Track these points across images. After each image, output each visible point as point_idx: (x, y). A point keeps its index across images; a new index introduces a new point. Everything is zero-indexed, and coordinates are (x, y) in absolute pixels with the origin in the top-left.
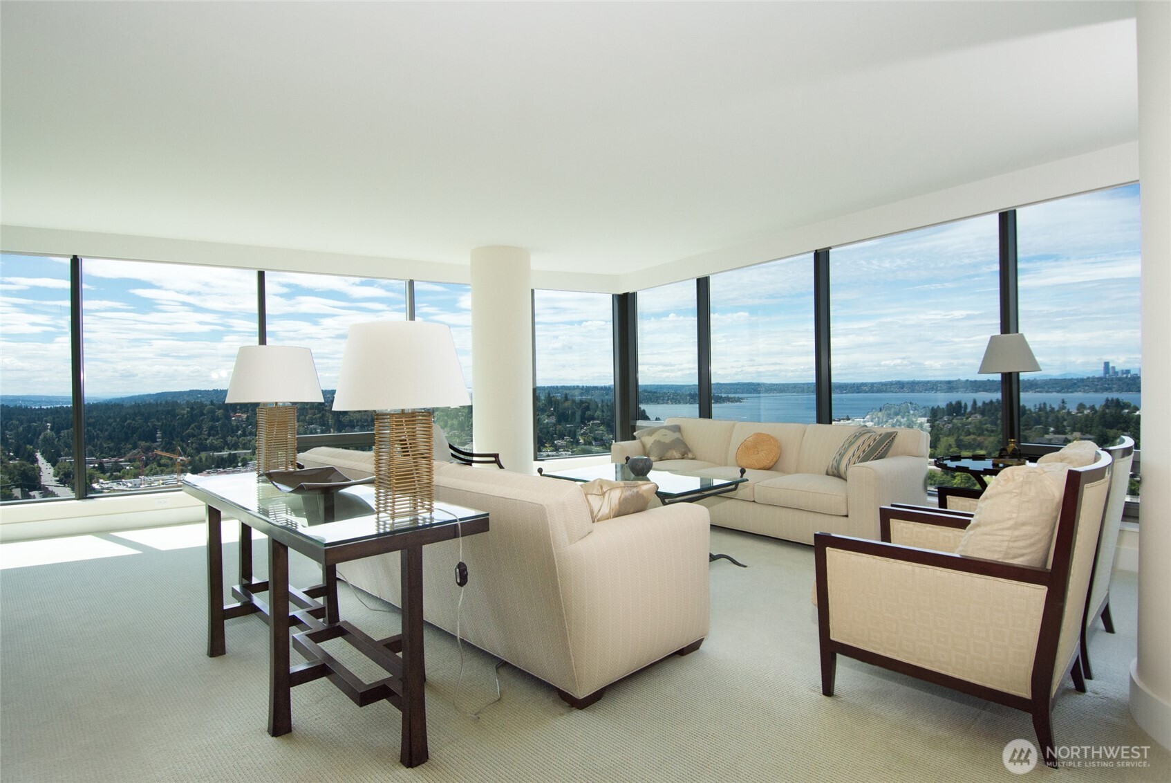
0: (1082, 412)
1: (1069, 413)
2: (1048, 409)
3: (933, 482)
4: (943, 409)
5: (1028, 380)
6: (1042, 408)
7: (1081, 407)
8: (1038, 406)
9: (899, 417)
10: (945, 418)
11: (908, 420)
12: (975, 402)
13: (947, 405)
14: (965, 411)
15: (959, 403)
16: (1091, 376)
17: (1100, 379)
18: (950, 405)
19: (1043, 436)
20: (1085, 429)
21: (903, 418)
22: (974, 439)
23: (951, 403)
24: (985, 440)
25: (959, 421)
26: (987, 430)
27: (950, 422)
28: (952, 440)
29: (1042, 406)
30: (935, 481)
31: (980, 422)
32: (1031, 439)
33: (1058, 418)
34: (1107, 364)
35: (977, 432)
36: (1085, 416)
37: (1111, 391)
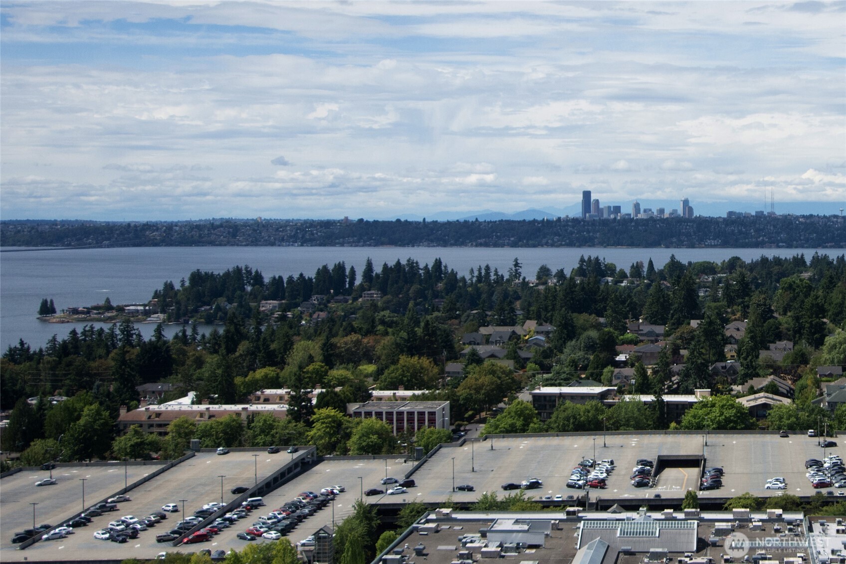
0: (545, 283)
1: (525, 284)
2: (493, 277)
3: (269, 439)
4: (310, 279)
5: (466, 222)
6: (484, 276)
7: (544, 272)
8: (476, 273)
9: (222, 301)
10: (314, 299)
11: (240, 305)
12: (369, 266)
13: (319, 272)
14: (352, 282)
15: (340, 268)
16: (563, 216)
17: (575, 221)
18: (323, 272)
19: (477, 330)
20: (543, 314)
21: (230, 301)
22: (357, 343)
23: (325, 267)
24: (378, 342)
25: (342, 306)
26: (383, 322)
28: (315, 347)
29: (483, 272)
30: (273, 436)
31: (374, 307)
32: (456, 337)
33: (506, 295)
34: (587, 195)
35: (365, 327)
36: (548, 289)
37: (593, 245)
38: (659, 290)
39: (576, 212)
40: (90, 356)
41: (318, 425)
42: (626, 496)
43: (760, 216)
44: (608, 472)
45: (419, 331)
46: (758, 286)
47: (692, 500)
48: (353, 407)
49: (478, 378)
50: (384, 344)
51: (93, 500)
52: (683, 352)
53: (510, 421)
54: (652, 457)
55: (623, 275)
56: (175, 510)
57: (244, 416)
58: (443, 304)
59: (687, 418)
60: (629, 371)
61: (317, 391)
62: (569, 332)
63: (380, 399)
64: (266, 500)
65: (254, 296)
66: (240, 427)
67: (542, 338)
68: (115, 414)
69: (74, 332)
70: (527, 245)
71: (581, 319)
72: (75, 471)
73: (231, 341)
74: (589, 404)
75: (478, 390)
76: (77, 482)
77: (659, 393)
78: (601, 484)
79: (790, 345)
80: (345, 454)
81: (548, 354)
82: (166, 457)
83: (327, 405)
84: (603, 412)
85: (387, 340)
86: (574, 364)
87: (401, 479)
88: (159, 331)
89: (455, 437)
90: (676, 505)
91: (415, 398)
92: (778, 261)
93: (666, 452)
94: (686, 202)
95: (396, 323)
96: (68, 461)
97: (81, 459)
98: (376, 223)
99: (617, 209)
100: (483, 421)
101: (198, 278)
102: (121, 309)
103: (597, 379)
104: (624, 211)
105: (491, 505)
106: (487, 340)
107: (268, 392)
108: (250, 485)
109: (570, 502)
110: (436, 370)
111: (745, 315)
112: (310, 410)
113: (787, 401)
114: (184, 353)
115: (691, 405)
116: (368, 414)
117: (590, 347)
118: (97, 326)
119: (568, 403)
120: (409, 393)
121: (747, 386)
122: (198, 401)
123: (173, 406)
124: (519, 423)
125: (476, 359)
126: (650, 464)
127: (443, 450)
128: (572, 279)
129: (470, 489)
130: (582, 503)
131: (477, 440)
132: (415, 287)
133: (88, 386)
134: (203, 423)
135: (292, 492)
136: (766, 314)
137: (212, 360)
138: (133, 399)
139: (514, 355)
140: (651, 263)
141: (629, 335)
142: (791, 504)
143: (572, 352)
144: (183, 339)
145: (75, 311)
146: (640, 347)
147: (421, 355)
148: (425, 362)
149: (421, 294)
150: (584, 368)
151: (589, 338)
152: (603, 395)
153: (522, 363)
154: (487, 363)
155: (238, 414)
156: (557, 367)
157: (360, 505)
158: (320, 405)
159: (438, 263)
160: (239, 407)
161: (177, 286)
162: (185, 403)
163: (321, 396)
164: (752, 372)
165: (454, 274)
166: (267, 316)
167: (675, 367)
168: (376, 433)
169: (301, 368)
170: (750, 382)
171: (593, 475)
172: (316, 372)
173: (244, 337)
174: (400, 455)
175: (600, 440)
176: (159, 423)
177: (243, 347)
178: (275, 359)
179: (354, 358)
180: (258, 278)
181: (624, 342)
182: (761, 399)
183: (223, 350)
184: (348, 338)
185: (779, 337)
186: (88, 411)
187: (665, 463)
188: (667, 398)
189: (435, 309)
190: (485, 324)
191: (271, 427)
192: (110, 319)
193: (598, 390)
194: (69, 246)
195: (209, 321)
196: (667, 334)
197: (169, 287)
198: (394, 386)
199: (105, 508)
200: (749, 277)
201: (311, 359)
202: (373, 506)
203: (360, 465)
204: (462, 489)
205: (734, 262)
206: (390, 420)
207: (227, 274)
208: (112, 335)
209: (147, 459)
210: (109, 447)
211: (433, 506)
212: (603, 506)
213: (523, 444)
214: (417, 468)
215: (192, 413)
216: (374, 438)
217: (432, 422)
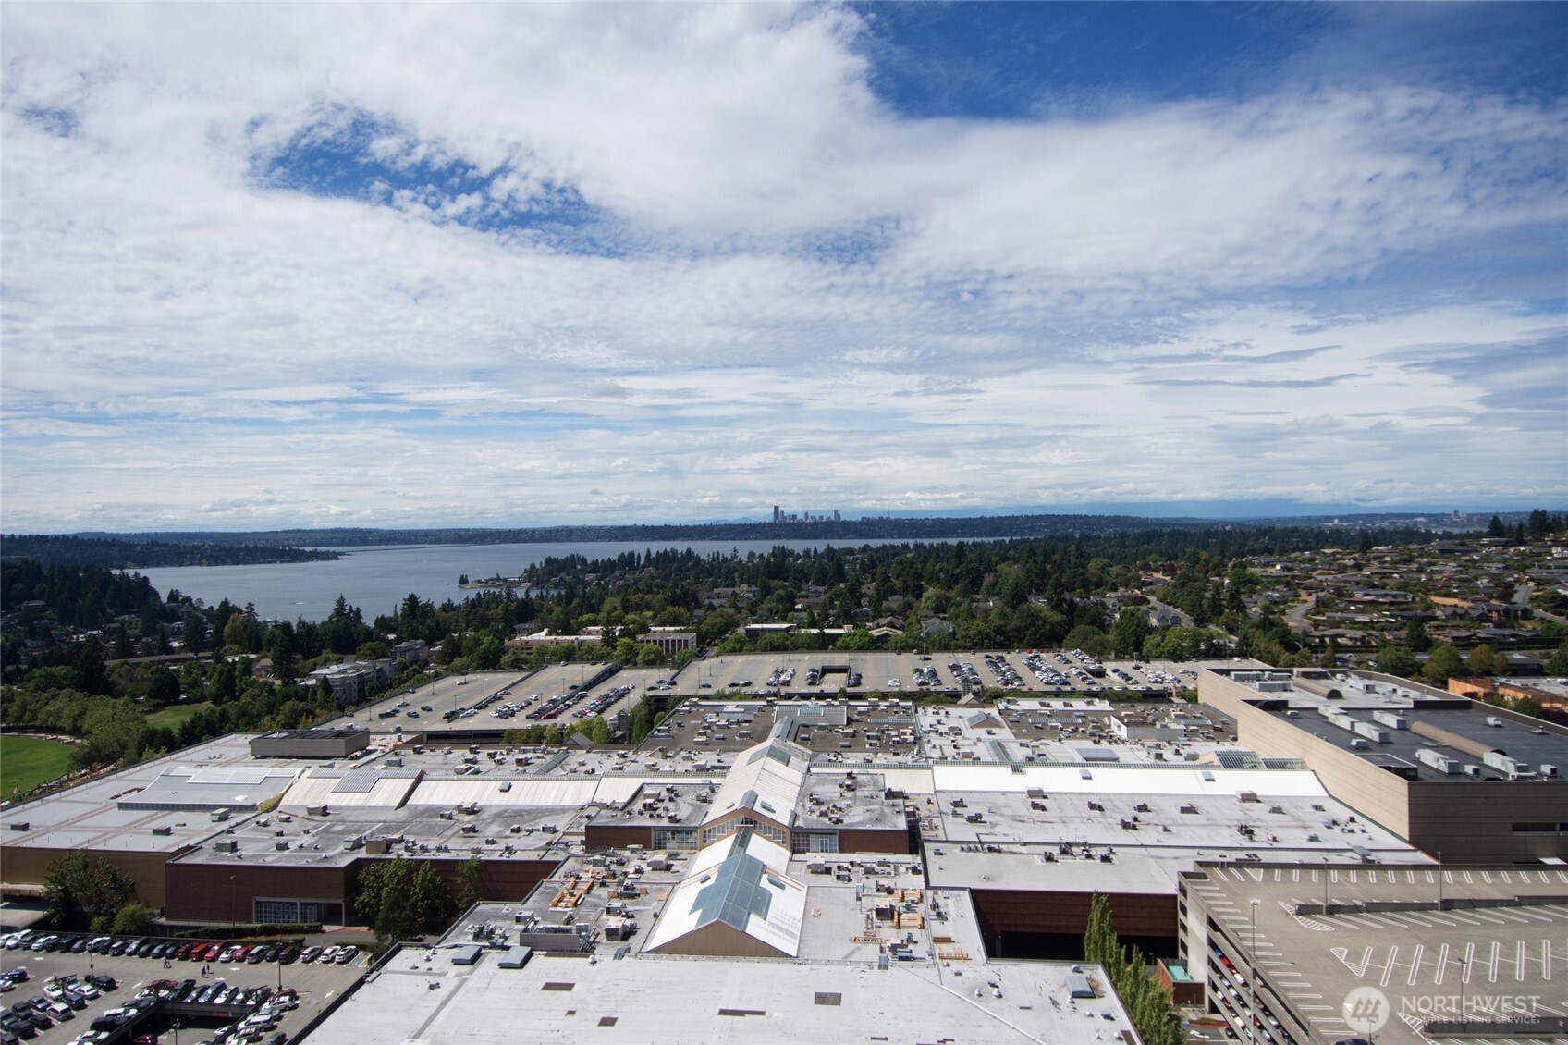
0: (752, 561)
1: (740, 562)
2: (721, 559)
3: (590, 656)
4: (614, 561)
5: (705, 525)
6: (716, 558)
7: (752, 555)
8: (711, 556)
9: (563, 575)
10: (617, 573)
11: (574, 577)
12: (649, 552)
13: (619, 557)
14: (638, 562)
15: (632, 554)
16: (762, 521)
17: (770, 524)
18: (622, 556)
19: (712, 590)
20: (751, 580)
21: (568, 574)
22: (642, 598)
24: (654, 598)
25: (632, 576)
26: (656, 586)
27: (622, 577)
28: (617, 601)
29: (715, 555)
30: (593, 654)
31: (652, 577)
32: (700, 595)
33: (729, 569)
34: (776, 508)
35: (646, 589)
36: (754, 565)
37: (780, 539)
38: (821, 565)
39: (770, 519)
40: (488, 608)
41: (619, 648)
42: (803, 691)
43: (881, 519)
44: (792, 676)
45: (678, 591)
46: (881, 561)
47: (843, 693)
48: (640, 637)
49: (713, 619)
50: (658, 599)
51: (489, 694)
52: (836, 603)
53: (732, 645)
54: (818, 667)
55: (799, 557)
56: (536, 699)
57: (576, 643)
58: (692, 574)
59: (839, 643)
60: (804, 615)
61: (619, 628)
62: (767, 591)
63: (655, 632)
64: (589, 693)
65: (582, 571)
66: (574, 649)
67: (751, 594)
68: (502, 642)
69: (479, 594)
70: (741, 539)
71: (774, 583)
72: (479, 676)
73: (569, 598)
74: (780, 635)
75: (713, 626)
76: (480, 683)
77: (821, 628)
78: (787, 683)
79: (901, 598)
80: (635, 665)
81: (754, 604)
82: (531, 668)
83: (624, 636)
84: (787, 639)
85: (659, 597)
86: (770, 610)
87: (668, 680)
88: (527, 593)
89: (700, 655)
90: (834, 696)
91: (675, 631)
92: (892, 547)
93: (826, 664)
94: (836, 512)
95: (664, 587)
96: (474, 671)
97: (483, 669)
98: (652, 527)
99: (795, 517)
100: (716, 645)
101: (549, 561)
102: (505, 580)
103: (784, 620)
104: (798, 518)
105: (722, 696)
106: (718, 596)
107: (590, 628)
108: (580, 684)
109: (769, 694)
110: (688, 614)
111: (873, 580)
112: (615, 639)
113: (900, 632)
114: (542, 606)
115: (841, 635)
116: (649, 641)
117: (780, 600)
118: (492, 590)
119: (767, 634)
120: (672, 628)
121: (875, 623)
122: (550, 634)
123: (535, 637)
124: (738, 647)
125: (711, 608)
126: (817, 671)
127: (693, 663)
128: (768, 559)
129: (709, 687)
130: (776, 695)
131: (713, 657)
132: (676, 565)
133: (487, 625)
134: (553, 646)
135: (604, 689)
136: (886, 579)
137: (558, 609)
138: (512, 633)
139: (734, 605)
140: (815, 549)
141: (803, 593)
142: (904, 696)
143: (769, 603)
144: (541, 597)
145: (479, 582)
146: (810, 600)
147: (679, 605)
148: (682, 610)
149: (679, 569)
150: (776, 613)
151: (779, 594)
152: (788, 629)
153: (739, 610)
154: (718, 610)
155: (573, 642)
156: (759, 612)
157: (644, 696)
158: (620, 636)
159: (689, 550)
160: (573, 638)
161: (538, 566)
162: (542, 635)
163: (620, 630)
164: (878, 615)
165: (698, 557)
166: (589, 583)
167: (831, 612)
168: (654, 652)
169: (609, 614)
170: (877, 621)
171: (782, 678)
172: (618, 616)
173: (576, 596)
174: (667, 666)
175: (786, 656)
176: (527, 647)
177: (576, 602)
178: (594, 609)
179: (639, 608)
180: (584, 561)
181: (800, 597)
182: (884, 631)
183: (564, 604)
184: (636, 596)
185: (894, 593)
186: (487, 640)
187: (826, 670)
188: (826, 631)
189: (687, 578)
190: (717, 587)
191: (592, 649)
192: (499, 586)
193: (785, 626)
194: (476, 543)
195: (556, 586)
196: (826, 592)
197: (533, 566)
198: (663, 624)
199: (496, 698)
200: (875, 557)
201: (615, 608)
202: (651, 697)
203: (644, 672)
204: (704, 686)
205: (866, 548)
206: (661, 645)
207: (566, 558)
208: (501, 595)
209: (520, 669)
210: (499, 662)
211: (687, 697)
212: (789, 697)
213: (740, 659)
214: (678, 674)
215: (546, 641)
216: (652, 656)
217: (686, 646)
